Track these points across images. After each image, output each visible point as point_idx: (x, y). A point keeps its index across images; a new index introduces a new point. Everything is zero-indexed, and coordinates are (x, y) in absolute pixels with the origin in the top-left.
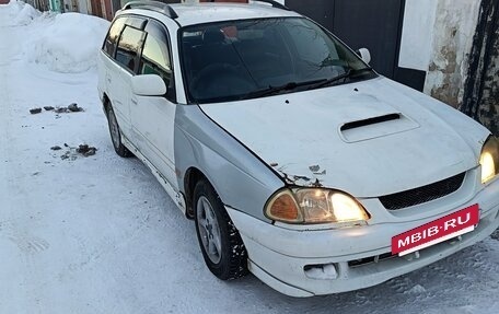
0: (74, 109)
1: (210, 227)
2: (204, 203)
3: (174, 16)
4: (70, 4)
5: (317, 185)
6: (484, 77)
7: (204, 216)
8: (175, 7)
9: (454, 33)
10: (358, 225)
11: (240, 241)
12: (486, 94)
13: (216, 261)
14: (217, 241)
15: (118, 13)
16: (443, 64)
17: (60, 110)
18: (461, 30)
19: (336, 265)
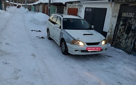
0: (40, 31)
1: (63, 47)
2: (63, 43)
3: (62, 16)
4: (37, 10)
5: (78, 40)
6: (116, 34)
7: (63, 46)
8: (63, 15)
9: (112, 26)
10: (82, 46)
11: (67, 48)
12: (116, 37)
13: (63, 52)
14: (64, 49)
15: (52, 14)
16: (110, 31)
17: (37, 31)
18: (113, 25)
19: (79, 50)
